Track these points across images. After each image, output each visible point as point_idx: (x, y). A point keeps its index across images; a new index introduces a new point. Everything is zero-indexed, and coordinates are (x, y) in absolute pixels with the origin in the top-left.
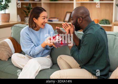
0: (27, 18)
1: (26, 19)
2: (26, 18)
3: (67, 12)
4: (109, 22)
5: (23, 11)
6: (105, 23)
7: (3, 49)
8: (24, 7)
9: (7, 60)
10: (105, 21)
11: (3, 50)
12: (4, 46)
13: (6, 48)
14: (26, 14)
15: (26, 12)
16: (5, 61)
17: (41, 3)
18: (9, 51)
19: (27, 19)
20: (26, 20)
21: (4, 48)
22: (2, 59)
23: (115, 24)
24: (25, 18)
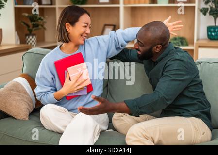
0: (31, 37)
1: (29, 40)
2: (29, 37)
3: (106, 25)
4: (186, 42)
5: (22, 24)
6: (180, 44)
7: (19, 98)
8: (25, 16)
9: (27, 119)
10: (180, 40)
11: (18, 100)
12: (18, 91)
13: (23, 96)
14: (29, 30)
15: (28, 26)
16: (24, 120)
17: (55, 9)
18: (28, 102)
19: (31, 40)
20: (29, 42)
21: (19, 96)
23: (200, 45)
24: (27, 37)
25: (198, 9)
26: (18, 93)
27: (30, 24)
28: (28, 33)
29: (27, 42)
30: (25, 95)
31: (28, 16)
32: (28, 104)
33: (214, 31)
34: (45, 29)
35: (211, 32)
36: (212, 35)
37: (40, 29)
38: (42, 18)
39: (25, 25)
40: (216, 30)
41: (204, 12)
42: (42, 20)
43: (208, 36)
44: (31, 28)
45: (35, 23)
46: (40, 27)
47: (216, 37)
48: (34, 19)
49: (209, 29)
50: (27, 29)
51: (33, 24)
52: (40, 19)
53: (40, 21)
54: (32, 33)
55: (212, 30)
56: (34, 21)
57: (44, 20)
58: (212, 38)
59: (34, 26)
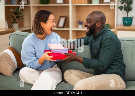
0: (15, 24)
2: (14, 24)
3: (61, 17)
4: (110, 27)
5: (10, 16)
7: (6, 62)
9: (12, 75)
10: (106, 26)
11: (6, 64)
12: (6, 58)
13: (9, 61)
14: (14, 20)
15: (13, 17)
16: (10, 76)
18: (12, 65)
19: (15, 26)
21: (7, 61)
22: (6, 74)
23: (118, 29)
24: (13, 24)
25: (117, 6)
26: (6, 59)
27: (15, 16)
28: (13, 21)
29: (13, 27)
30: (10, 61)
31: (13, 11)
32: (13, 66)
33: (127, 20)
34: (23, 19)
35: (125, 21)
36: (126, 23)
37: (21, 19)
38: (22, 12)
39: (11, 17)
40: (128, 20)
41: (120, 8)
42: (22, 13)
43: (123, 23)
44: (15, 18)
45: (17, 16)
46: (21, 18)
47: (128, 24)
48: (17, 13)
49: (124, 19)
50: (12, 19)
51: (16, 16)
52: (21, 13)
53: (20, 14)
54: (16, 21)
55: (126, 19)
56: (17, 14)
57: (23, 14)
58: (125, 24)
59: (17, 17)
